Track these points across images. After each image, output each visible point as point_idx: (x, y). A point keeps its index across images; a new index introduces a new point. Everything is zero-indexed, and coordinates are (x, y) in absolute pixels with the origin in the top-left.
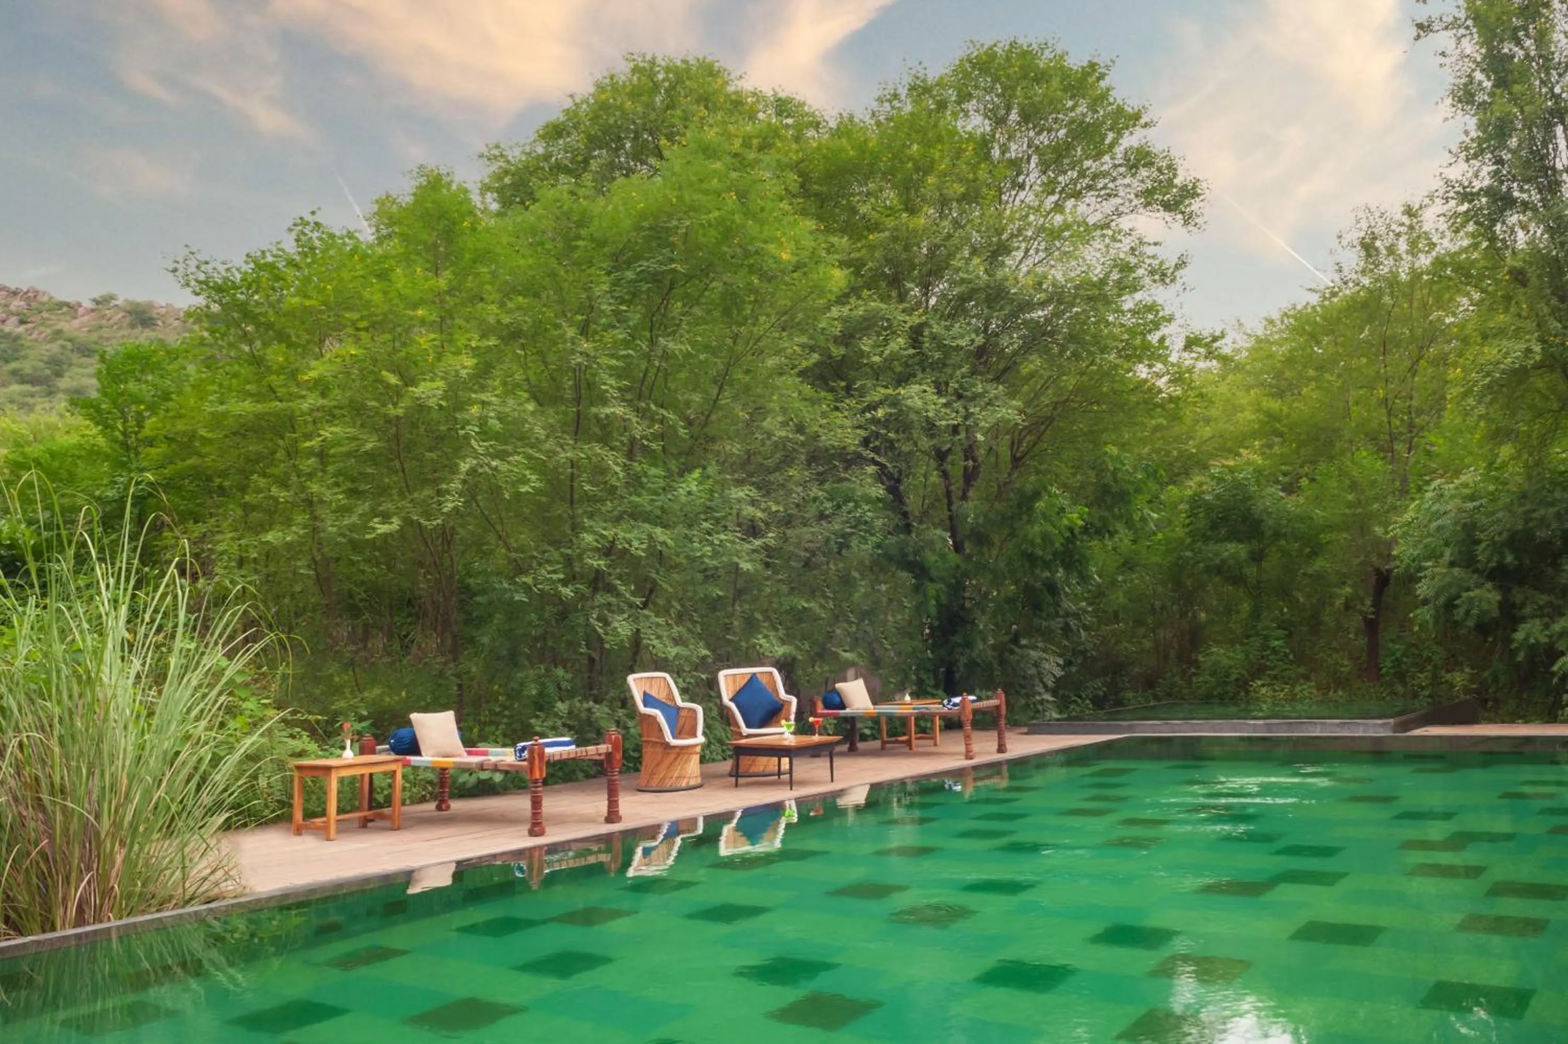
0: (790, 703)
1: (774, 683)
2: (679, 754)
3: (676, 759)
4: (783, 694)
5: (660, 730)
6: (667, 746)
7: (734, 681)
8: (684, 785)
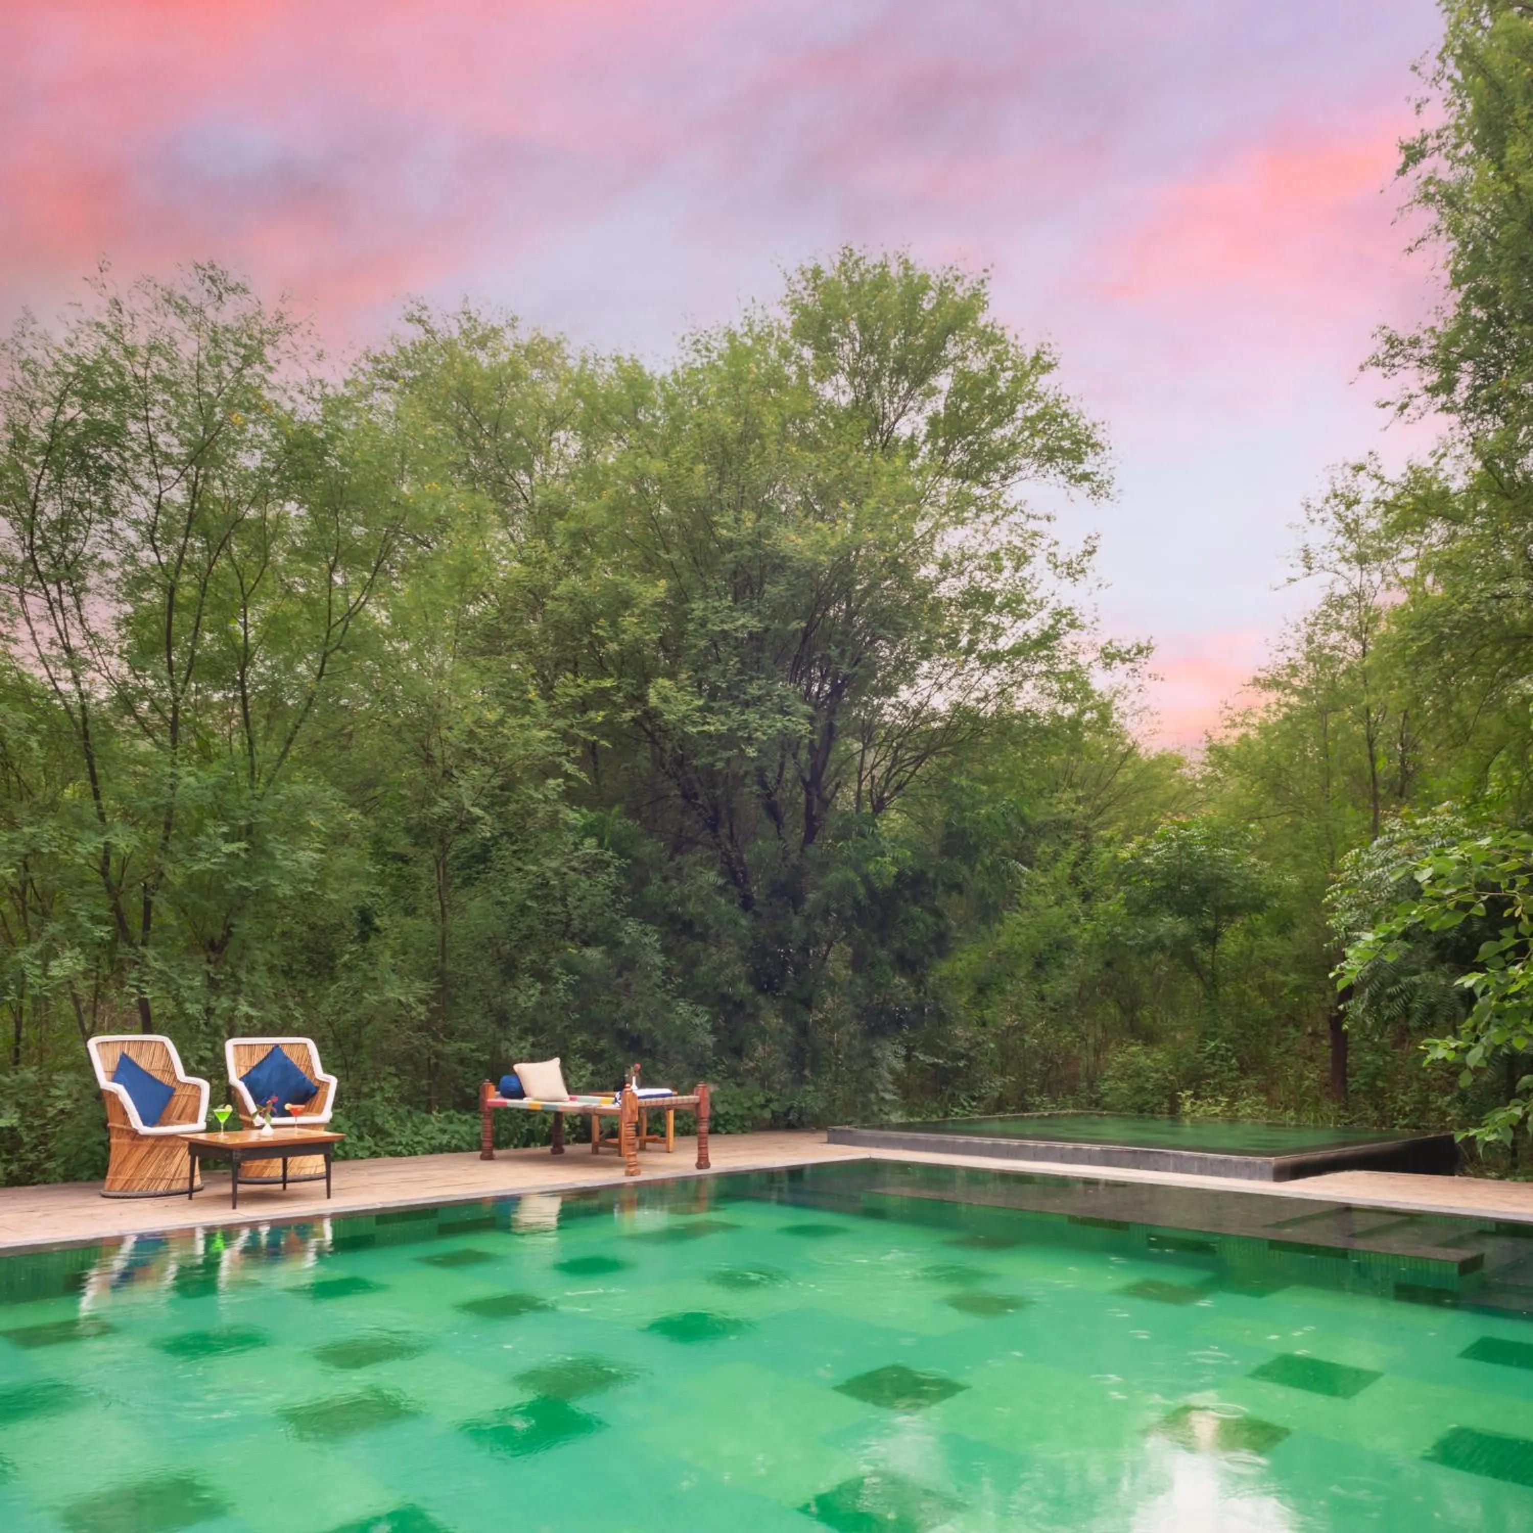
0: (326, 1084)
1: (309, 1058)
2: (153, 1147)
3: (149, 1153)
4: (319, 1073)
5: (125, 1113)
6: (134, 1134)
7: (251, 1054)
8: (161, 1189)
